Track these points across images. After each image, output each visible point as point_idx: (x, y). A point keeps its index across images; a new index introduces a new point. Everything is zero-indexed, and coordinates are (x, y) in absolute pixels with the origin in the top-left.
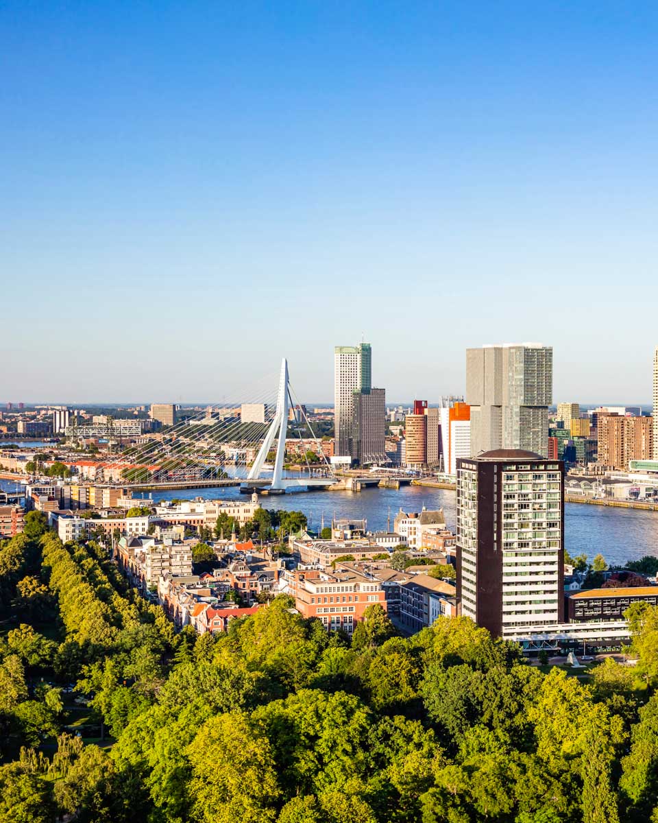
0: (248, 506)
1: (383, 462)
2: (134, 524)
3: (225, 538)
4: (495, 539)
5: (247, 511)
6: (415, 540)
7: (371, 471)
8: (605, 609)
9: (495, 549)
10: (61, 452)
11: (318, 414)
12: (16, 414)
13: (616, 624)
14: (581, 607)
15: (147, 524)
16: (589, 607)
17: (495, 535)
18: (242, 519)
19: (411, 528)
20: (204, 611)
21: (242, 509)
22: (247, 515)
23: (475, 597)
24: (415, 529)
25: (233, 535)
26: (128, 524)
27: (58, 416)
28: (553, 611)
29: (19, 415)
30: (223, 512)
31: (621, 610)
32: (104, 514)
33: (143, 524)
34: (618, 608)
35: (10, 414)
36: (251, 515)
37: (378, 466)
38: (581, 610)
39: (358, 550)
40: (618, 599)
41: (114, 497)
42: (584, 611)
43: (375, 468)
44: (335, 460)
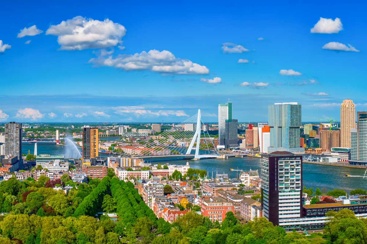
0: (185, 167)
1: (237, 148)
2: (144, 173)
3: (176, 180)
4: (276, 186)
5: (185, 169)
6: (247, 182)
7: (232, 151)
8: (318, 212)
9: (276, 190)
10: (120, 143)
11: (213, 127)
12: (106, 127)
13: (322, 218)
14: (309, 212)
15: (149, 173)
16: (312, 212)
17: (276, 184)
18: (183, 172)
19: (246, 178)
20: (167, 211)
21: (183, 168)
22: (185, 170)
23: (268, 208)
24: (247, 178)
25: (179, 180)
26: (142, 173)
27: (120, 128)
28: (298, 213)
29: (107, 127)
30: (176, 169)
31: (325, 213)
32: (134, 169)
33: (147, 173)
34: (323, 212)
35: (104, 127)
36: (187, 170)
37: (235, 149)
38: (309, 213)
39: (225, 186)
40: (323, 209)
41: (137, 162)
42: (310, 214)
43: (234, 150)
44: (219, 147)
